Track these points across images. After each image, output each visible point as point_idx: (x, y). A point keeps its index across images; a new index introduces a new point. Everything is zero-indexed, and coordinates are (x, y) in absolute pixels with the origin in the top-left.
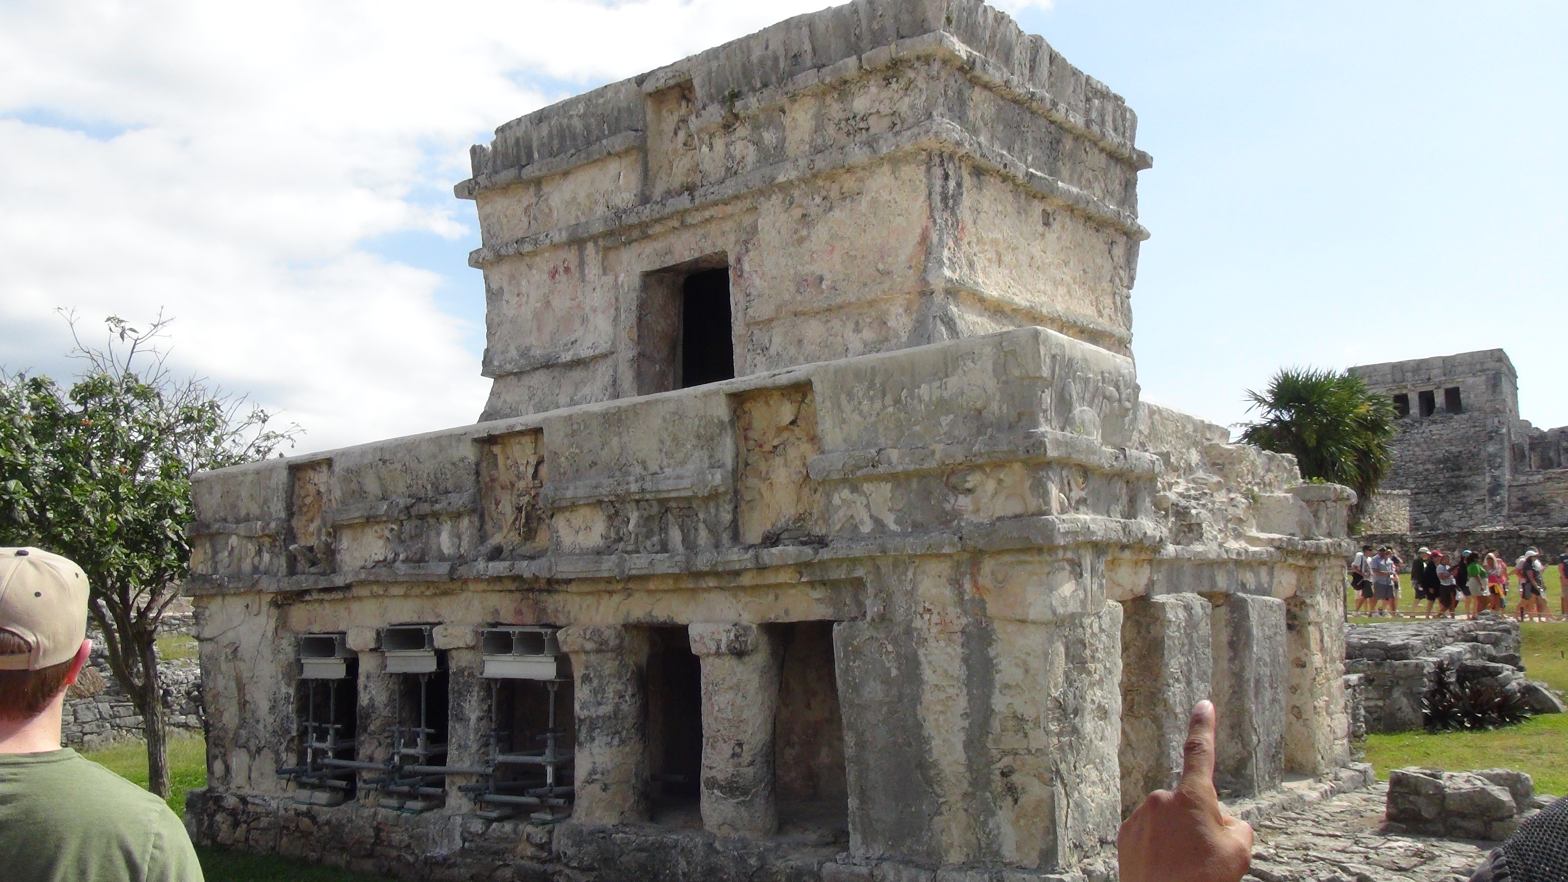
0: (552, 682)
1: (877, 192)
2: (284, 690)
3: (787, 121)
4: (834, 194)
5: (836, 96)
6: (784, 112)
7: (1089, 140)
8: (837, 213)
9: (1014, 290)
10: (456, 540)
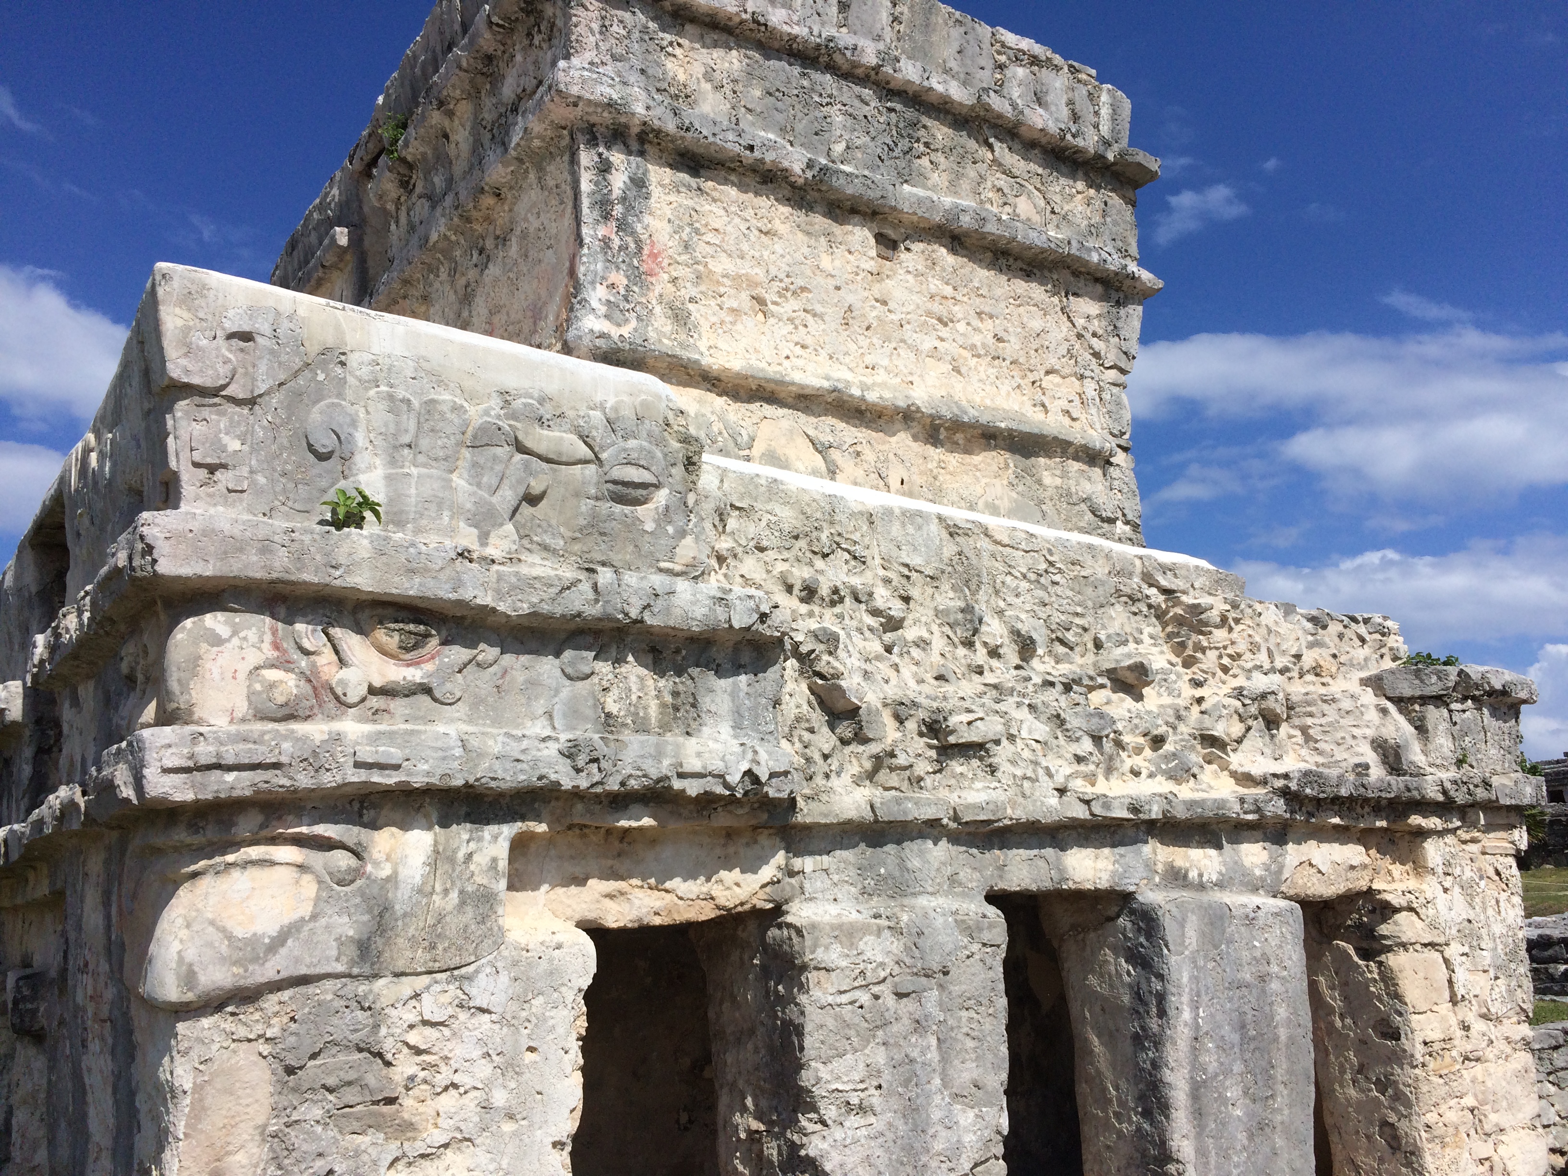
1: (526, 220)
3: (452, 150)
4: (489, 243)
5: (488, 87)
6: (446, 136)
7: (994, 126)
8: (493, 270)
9: (800, 363)
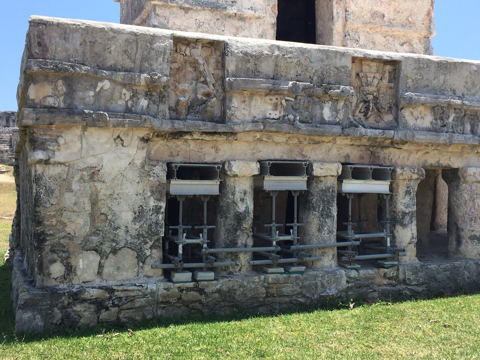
0: (387, 195)
2: (152, 203)
10: (334, 113)
